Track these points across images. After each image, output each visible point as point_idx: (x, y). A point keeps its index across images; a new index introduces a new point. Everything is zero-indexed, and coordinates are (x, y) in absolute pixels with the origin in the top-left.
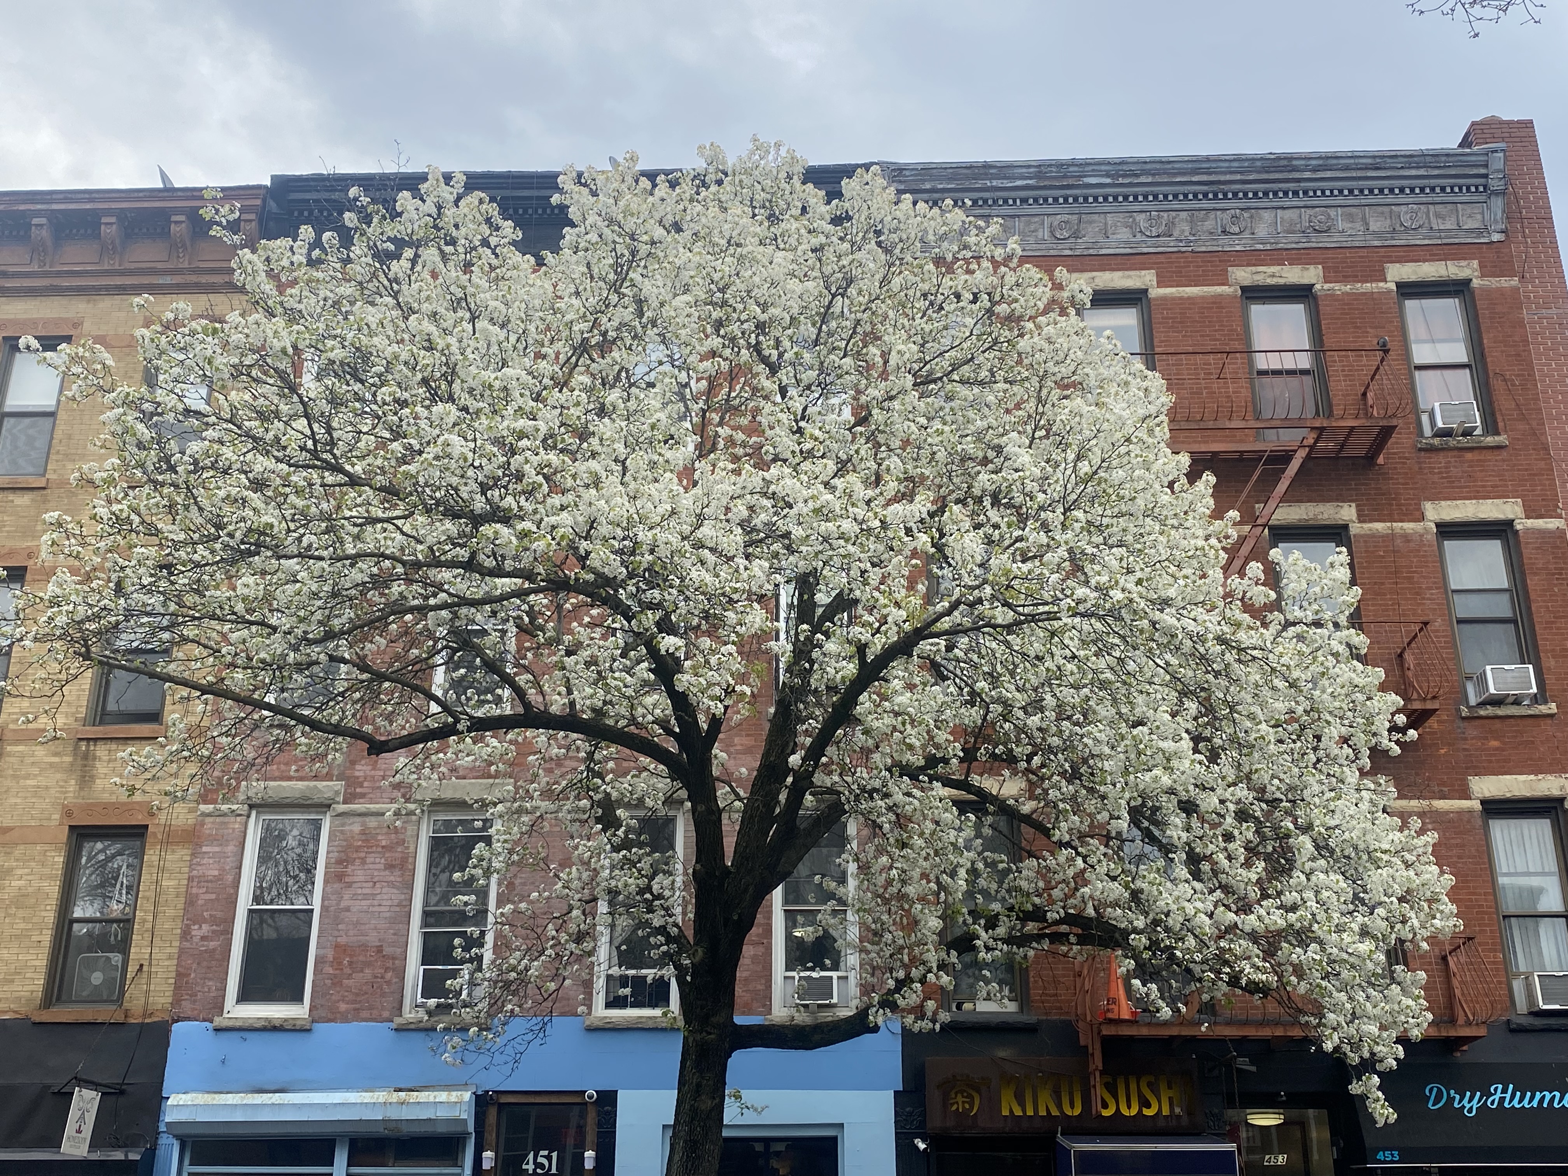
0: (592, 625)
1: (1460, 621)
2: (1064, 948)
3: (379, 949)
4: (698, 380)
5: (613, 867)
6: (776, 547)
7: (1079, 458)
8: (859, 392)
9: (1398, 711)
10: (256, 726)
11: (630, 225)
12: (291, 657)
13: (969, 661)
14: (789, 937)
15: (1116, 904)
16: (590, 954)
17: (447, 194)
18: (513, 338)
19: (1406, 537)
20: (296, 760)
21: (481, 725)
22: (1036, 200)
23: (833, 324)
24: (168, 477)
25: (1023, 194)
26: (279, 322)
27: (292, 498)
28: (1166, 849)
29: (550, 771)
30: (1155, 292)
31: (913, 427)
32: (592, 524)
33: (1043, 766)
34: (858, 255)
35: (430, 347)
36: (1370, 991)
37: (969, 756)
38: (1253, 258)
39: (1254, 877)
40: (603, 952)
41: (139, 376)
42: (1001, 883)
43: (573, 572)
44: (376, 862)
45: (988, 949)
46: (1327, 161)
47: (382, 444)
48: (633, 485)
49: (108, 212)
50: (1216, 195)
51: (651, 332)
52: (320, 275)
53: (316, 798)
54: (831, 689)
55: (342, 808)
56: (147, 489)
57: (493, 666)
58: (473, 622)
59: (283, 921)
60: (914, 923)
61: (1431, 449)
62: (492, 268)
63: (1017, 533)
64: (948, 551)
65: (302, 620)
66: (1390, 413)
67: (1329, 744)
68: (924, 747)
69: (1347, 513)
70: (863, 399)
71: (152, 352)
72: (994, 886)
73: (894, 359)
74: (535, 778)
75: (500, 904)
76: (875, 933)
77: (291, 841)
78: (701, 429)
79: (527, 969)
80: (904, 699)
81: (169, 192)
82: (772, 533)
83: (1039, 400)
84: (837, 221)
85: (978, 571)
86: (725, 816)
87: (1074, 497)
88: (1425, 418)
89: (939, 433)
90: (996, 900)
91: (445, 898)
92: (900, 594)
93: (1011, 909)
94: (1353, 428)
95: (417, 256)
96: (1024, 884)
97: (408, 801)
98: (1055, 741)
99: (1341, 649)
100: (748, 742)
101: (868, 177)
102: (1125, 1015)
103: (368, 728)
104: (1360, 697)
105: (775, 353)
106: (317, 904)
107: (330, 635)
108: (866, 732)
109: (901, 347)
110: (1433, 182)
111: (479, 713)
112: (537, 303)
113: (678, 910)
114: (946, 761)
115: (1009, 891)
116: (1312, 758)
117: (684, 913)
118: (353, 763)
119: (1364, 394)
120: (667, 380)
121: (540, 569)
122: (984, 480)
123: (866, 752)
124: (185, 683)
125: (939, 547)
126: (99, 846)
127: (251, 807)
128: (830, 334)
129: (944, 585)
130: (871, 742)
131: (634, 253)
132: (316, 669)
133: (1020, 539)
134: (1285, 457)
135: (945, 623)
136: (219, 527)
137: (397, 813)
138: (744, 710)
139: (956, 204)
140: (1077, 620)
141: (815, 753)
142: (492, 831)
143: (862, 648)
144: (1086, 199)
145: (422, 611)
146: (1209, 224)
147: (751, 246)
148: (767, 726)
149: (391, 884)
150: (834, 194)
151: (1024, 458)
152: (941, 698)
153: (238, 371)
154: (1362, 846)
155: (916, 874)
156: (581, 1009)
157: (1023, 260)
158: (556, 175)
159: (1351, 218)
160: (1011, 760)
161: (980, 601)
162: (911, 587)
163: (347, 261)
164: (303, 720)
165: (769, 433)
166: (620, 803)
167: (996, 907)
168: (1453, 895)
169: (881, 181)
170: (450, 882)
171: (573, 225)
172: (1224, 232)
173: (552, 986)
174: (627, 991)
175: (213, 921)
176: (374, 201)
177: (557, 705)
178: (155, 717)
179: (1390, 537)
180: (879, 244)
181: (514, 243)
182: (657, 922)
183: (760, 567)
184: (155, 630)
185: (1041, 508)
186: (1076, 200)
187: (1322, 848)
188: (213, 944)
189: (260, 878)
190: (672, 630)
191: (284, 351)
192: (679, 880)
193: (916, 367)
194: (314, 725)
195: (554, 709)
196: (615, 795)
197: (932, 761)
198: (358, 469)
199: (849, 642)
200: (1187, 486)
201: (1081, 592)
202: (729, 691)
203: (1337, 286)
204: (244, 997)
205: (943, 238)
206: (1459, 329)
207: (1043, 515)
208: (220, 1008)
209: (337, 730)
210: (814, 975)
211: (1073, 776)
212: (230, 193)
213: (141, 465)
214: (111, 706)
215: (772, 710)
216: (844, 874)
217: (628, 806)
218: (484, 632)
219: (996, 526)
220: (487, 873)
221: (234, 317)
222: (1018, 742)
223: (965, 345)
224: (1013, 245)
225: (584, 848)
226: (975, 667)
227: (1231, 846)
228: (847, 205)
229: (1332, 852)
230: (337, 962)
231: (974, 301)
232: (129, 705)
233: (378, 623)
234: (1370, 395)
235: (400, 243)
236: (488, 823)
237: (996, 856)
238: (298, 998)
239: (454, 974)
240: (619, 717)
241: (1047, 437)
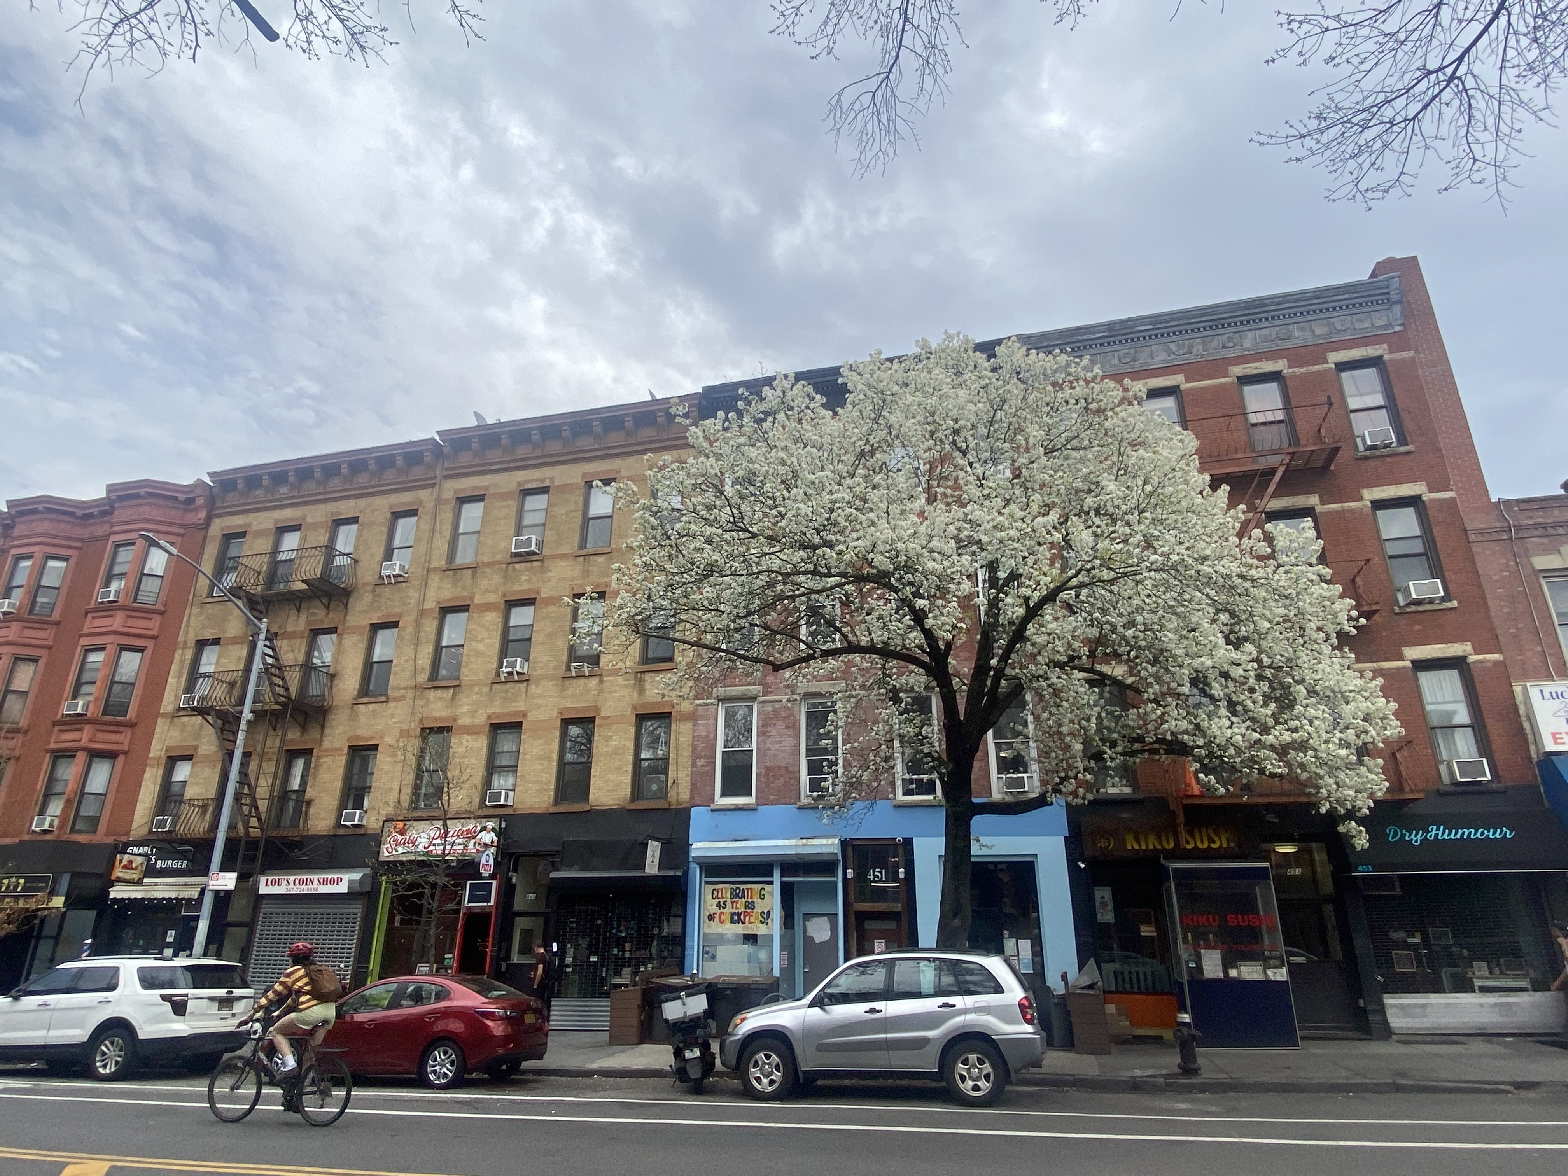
0: (878, 599)
1: (1391, 557)
2: (1157, 757)
3: (787, 768)
4: (925, 464)
5: (900, 724)
6: (974, 548)
7: (1145, 483)
8: (1014, 461)
9: (1352, 608)
10: (718, 661)
11: (881, 386)
12: (732, 626)
13: (1088, 602)
14: (998, 757)
15: (1186, 732)
16: (893, 768)
17: (787, 384)
18: (826, 454)
19: (1352, 511)
20: (738, 676)
21: (827, 654)
22: (1109, 343)
23: (997, 426)
24: (667, 542)
25: (1101, 341)
26: (712, 460)
27: (725, 547)
28: (1214, 700)
29: (863, 675)
30: (1184, 386)
31: (1046, 476)
32: (874, 545)
33: (1137, 657)
34: (1007, 387)
35: (784, 463)
36: (1348, 771)
37: (1092, 655)
38: (1243, 359)
39: (1270, 713)
40: (899, 767)
41: (649, 494)
42: (1117, 723)
43: (867, 570)
44: (781, 725)
45: (1112, 759)
46: (1285, 298)
47: (766, 515)
48: (892, 523)
49: (627, 415)
50: (1217, 326)
51: (897, 442)
52: (729, 435)
53: (750, 695)
54: (1011, 623)
55: (762, 699)
56: (658, 549)
57: (830, 623)
58: (818, 601)
59: (738, 756)
60: (1067, 748)
61: (1366, 458)
62: (812, 419)
63: (1111, 529)
64: (1072, 543)
65: (735, 607)
66: (1336, 439)
67: (1311, 632)
68: (1065, 651)
69: (1313, 500)
70: (1017, 464)
71: (654, 482)
72: (1113, 725)
73: (1031, 441)
74: (856, 679)
75: (844, 745)
76: (1046, 753)
77: (739, 717)
78: (928, 490)
79: (861, 776)
80: (1053, 626)
81: (655, 401)
82: (972, 541)
83: (1120, 454)
84: (994, 370)
85: (1091, 552)
86: (958, 695)
87: (1144, 505)
88: (1359, 440)
89: (1061, 478)
90: (1114, 732)
91: (816, 742)
92: (1046, 569)
93: (1124, 737)
94: (1313, 451)
95: (775, 419)
96: (1131, 723)
97: (793, 693)
98: (1143, 643)
99: (1314, 577)
100: (967, 654)
101: (1010, 343)
102: (1197, 793)
103: (771, 658)
104: (1327, 603)
105: (964, 445)
106: (754, 747)
107: (750, 613)
108: (1033, 645)
109: (1035, 433)
110: (1353, 301)
111: (825, 648)
112: (836, 434)
113: (937, 744)
114: (1080, 658)
115: (1122, 727)
116: (1301, 641)
117: (940, 746)
118: (765, 676)
119: (1319, 431)
120: (908, 466)
121: (850, 570)
122: (1090, 501)
123: (1033, 656)
124: (684, 642)
125: (1067, 542)
126: (649, 723)
127: (719, 700)
128: (995, 431)
129: (1071, 562)
130: (1035, 651)
131: (884, 401)
132: (744, 631)
133: (1114, 532)
134: (1272, 472)
135: (1074, 582)
136: (693, 564)
137: (788, 700)
138: (963, 638)
139: (1062, 351)
140: (1152, 573)
141: (1004, 658)
142: (837, 707)
143: (1027, 599)
144: (1138, 339)
145: (793, 598)
146: (1214, 344)
147: (946, 389)
148: (977, 645)
149: (789, 736)
150: (992, 355)
151: (1112, 487)
152: (1074, 624)
153: (695, 487)
154: (1337, 689)
155: (1066, 721)
156: (890, 796)
157: (1103, 378)
158: (839, 367)
159: (1302, 329)
160: (1116, 655)
161: (1093, 568)
162: (1052, 564)
163: (741, 426)
164: (741, 656)
165: (965, 488)
166: (901, 690)
167: (1115, 736)
168: (1396, 714)
169: (1017, 345)
170: (819, 734)
171: (851, 392)
172: (1224, 347)
173: (875, 784)
174: (914, 786)
175: (706, 757)
176: (751, 393)
177: (864, 641)
178: (670, 659)
179: (1343, 512)
180: (1019, 379)
181: (823, 405)
182: (926, 751)
183: (966, 559)
184: (668, 617)
185: (1125, 513)
186: (1132, 340)
187: (1311, 692)
188: (707, 769)
189: (726, 735)
190: (922, 597)
191: (716, 475)
192: (936, 728)
193: (1045, 444)
194: (746, 658)
195: (862, 644)
196: (898, 686)
197: (1072, 659)
198: (755, 529)
199: (1019, 597)
200: (1210, 492)
201: (1153, 558)
202: (954, 627)
203: (1296, 370)
204: (724, 794)
205: (1056, 371)
206: (1377, 385)
207: (1126, 517)
208: (713, 800)
209: (757, 660)
210: (1015, 776)
211: (1155, 662)
212: (684, 399)
213: (654, 538)
214: (650, 655)
215: (979, 637)
216: (1026, 721)
217: (906, 691)
218: (824, 607)
219: (1098, 527)
220: (836, 729)
221: (691, 460)
222: (1120, 645)
223: (1074, 428)
224: (1097, 370)
225: (884, 713)
226: (1092, 605)
227: (1254, 696)
228: (999, 360)
229: (1318, 694)
230: (767, 775)
231: (1077, 403)
232: (660, 654)
233: (771, 606)
234: (1323, 431)
235: (767, 414)
236: (834, 703)
237: (1113, 708)
238: (750, 795)
239: (825, 780)
240: (896, 645)
241: (1125, 474)
